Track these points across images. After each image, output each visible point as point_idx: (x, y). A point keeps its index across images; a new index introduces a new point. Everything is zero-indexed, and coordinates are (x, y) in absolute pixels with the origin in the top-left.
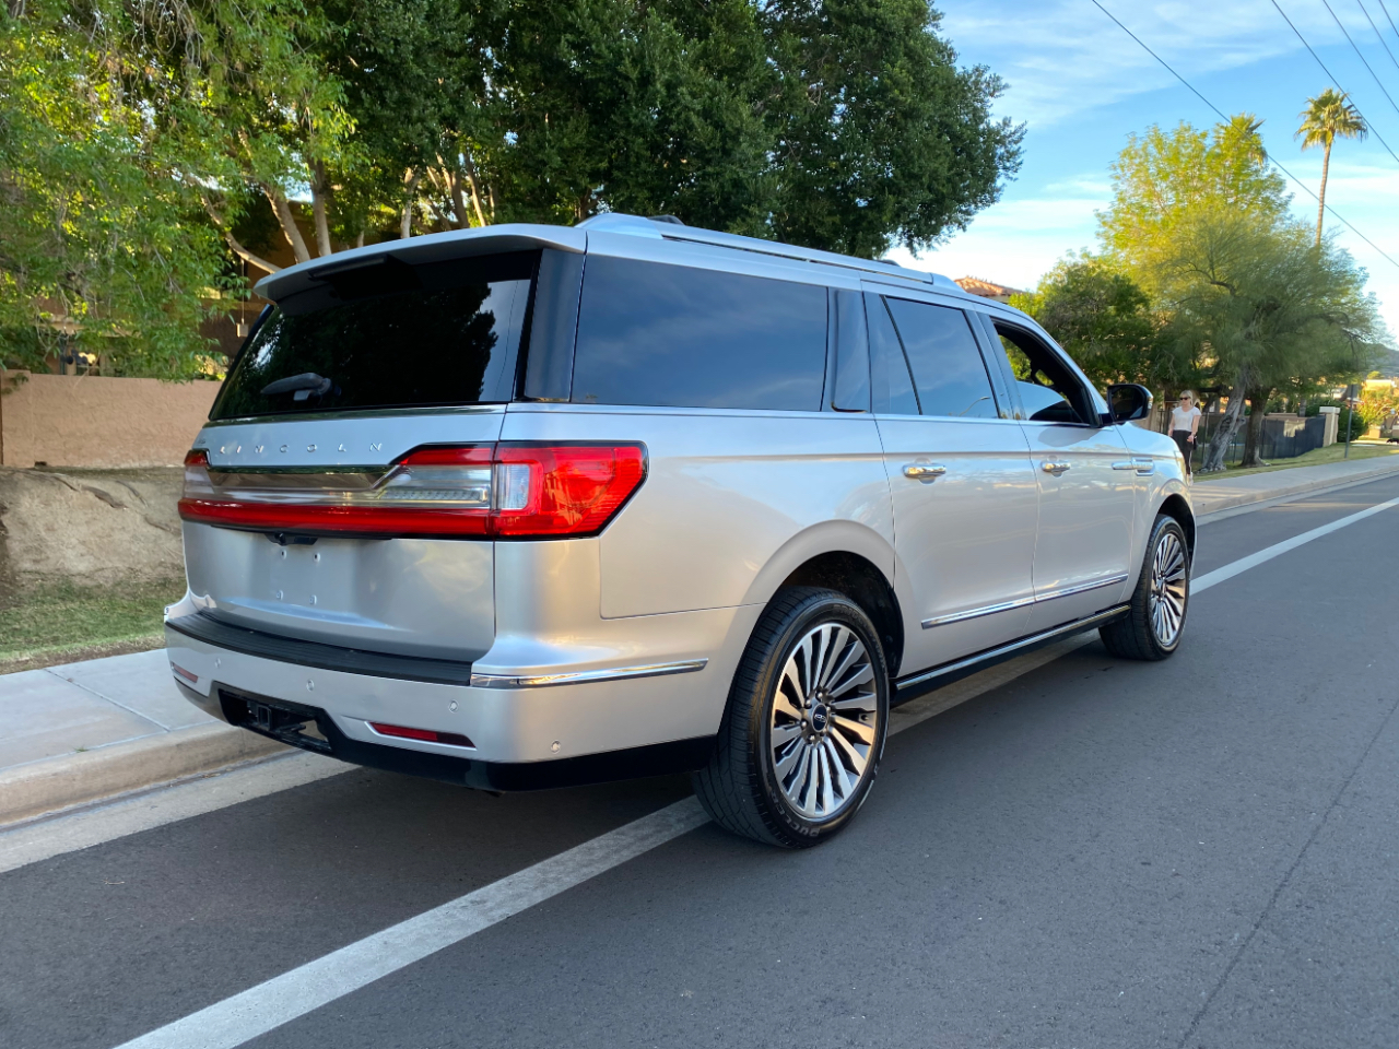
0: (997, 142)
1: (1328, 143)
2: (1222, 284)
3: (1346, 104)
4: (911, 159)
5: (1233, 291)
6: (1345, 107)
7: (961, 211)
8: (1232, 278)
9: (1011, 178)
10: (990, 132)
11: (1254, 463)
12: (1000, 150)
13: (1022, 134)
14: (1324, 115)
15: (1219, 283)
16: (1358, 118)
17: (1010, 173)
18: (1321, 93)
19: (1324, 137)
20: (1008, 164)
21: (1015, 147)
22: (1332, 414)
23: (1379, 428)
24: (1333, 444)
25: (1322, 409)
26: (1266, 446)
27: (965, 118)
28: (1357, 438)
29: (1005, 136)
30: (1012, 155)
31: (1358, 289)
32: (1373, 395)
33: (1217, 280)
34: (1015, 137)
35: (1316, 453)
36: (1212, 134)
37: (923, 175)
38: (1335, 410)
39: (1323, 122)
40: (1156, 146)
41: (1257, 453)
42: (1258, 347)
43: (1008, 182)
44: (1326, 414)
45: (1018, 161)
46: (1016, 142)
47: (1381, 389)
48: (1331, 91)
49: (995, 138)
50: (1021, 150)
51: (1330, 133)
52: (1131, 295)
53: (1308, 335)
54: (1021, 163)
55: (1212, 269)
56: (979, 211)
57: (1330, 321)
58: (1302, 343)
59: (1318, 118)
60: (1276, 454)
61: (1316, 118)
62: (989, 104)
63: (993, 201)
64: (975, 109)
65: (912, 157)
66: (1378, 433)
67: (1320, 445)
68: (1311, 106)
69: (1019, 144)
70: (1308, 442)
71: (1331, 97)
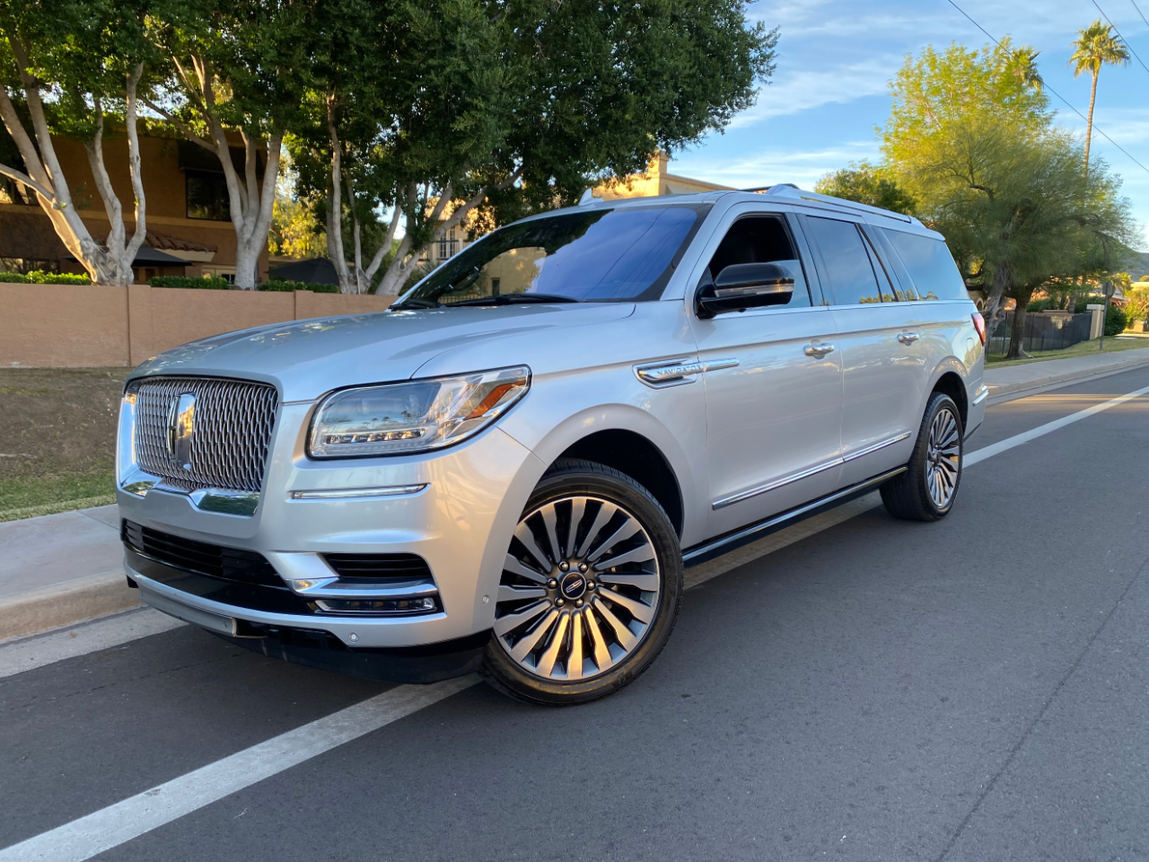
0: (752, 46)
1: (1096, 70)
2: (982, 188)
3: (1112, 34)
4: (652, 59)
5: (990, 192)
6: (1112, 37)
7: (717, 114)
8: (991, 182)
9: (765, 81)
10: (744, 35)
11: (1019, 355)
12: (753, 54)
13: (776, 38)
14: (1092, 45)
15: (977, 187)
16: (1122, 47)
17: (764, 77)
18: (1090, 25)
19: (1092, 65)
20: (762, 68)
21: (769, 51)
22: (1098, 312)
23: (1143, 323)
24: (1098, 338)
25: (1089, 307)
26: (1034, 339)
27: (721, 23)
28: (1120, 332)
29: (760, 41)
30: (765, 58)
31: (1113, 194)
32: (1138, 295)
33: (976, 184)
34: (769, 41)
35: (1084, 345)
36: (981, 54)
37: (665, 73)
38: (1100, 307)
39: (1092, 51)
40: (930, 65)
41: (1021, 346)
42: (1013, 246)
43: (763, 86)
44: (1092, 310)
45: (771, 64)
46: (770, 47)
47: (1145, 289)
48: (1099, 23)
49: (749, 41)
50: (775, 54)
51: (1098, 61)
52: (896, 199)
53: (1061, 234)
54: (774, 67)
55: (971, 173)
56: (737, 114)
57: (1083, 222)
58: (1054, 242)
59: (1087, 47)
60: (1044, 346)
61: (1085, 47)
62: (744, 9)
63: (749, 103)
64: (732, 14)
65: (653, 55)
66: (1142, 327)
67: (1087, 339)
68: (1081, 38)
69: (773, 49)
70: (1075, 335)
71: (1099, 28)
